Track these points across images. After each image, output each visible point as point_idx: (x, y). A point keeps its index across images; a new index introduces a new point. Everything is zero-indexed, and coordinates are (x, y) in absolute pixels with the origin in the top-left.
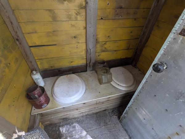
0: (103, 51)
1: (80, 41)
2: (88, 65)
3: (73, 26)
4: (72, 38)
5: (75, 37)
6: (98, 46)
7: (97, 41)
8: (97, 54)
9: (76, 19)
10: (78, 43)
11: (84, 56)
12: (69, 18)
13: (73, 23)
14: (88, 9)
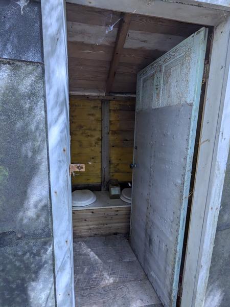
0: (116, 172)
1: (97, 162)
2: (103, 184)
3: (92, 150)
4: (91, 158)
5: (93, 158)
6: (112, 166)
7: (110, 162)
8: (111, 174)
9: (95, 146)
10: (95, 163)
11: (100, 174)
12: (91, 146)
13: (93, 148)
14: (103, 141)
